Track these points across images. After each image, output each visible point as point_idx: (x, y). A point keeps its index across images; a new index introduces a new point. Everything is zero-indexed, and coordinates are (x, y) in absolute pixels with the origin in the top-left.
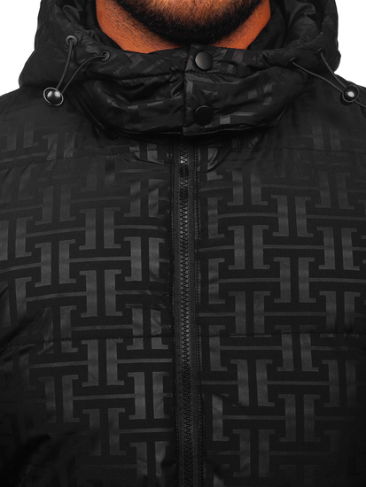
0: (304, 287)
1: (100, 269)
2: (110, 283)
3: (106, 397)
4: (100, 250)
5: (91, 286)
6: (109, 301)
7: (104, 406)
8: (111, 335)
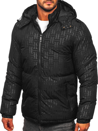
4: (31, 35)
6: (32, 41)
7: (31, 56)
8: (32, 46)
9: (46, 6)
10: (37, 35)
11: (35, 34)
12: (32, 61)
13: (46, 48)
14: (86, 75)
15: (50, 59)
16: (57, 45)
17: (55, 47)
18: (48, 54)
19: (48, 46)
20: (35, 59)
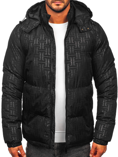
0: (79, 45)
1: (42, 42)
2: (43, 44)
3: (42, 62)
4: (42, 40)
5: (41, 45)
7: (42, 64)
8: (43, 52)
9: (54, 6)
12: (43, 70)
13: (72, 53)
14: (107, 84)
19: (73, 51)
20: (47, 67)
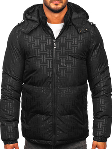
0: (70, 46)
2: (44, 45)
3: (44, 64)
6: (44, 48)
7: (44, 66)
8: (45, 54)
10: (50, 41)
11: (47, 39)
12: (45, 71)
15: (68, 66)
16: (76, 49)
17: (73, 52)
18: (66, 60)
19: (64, 51)
20: (50, 68)
